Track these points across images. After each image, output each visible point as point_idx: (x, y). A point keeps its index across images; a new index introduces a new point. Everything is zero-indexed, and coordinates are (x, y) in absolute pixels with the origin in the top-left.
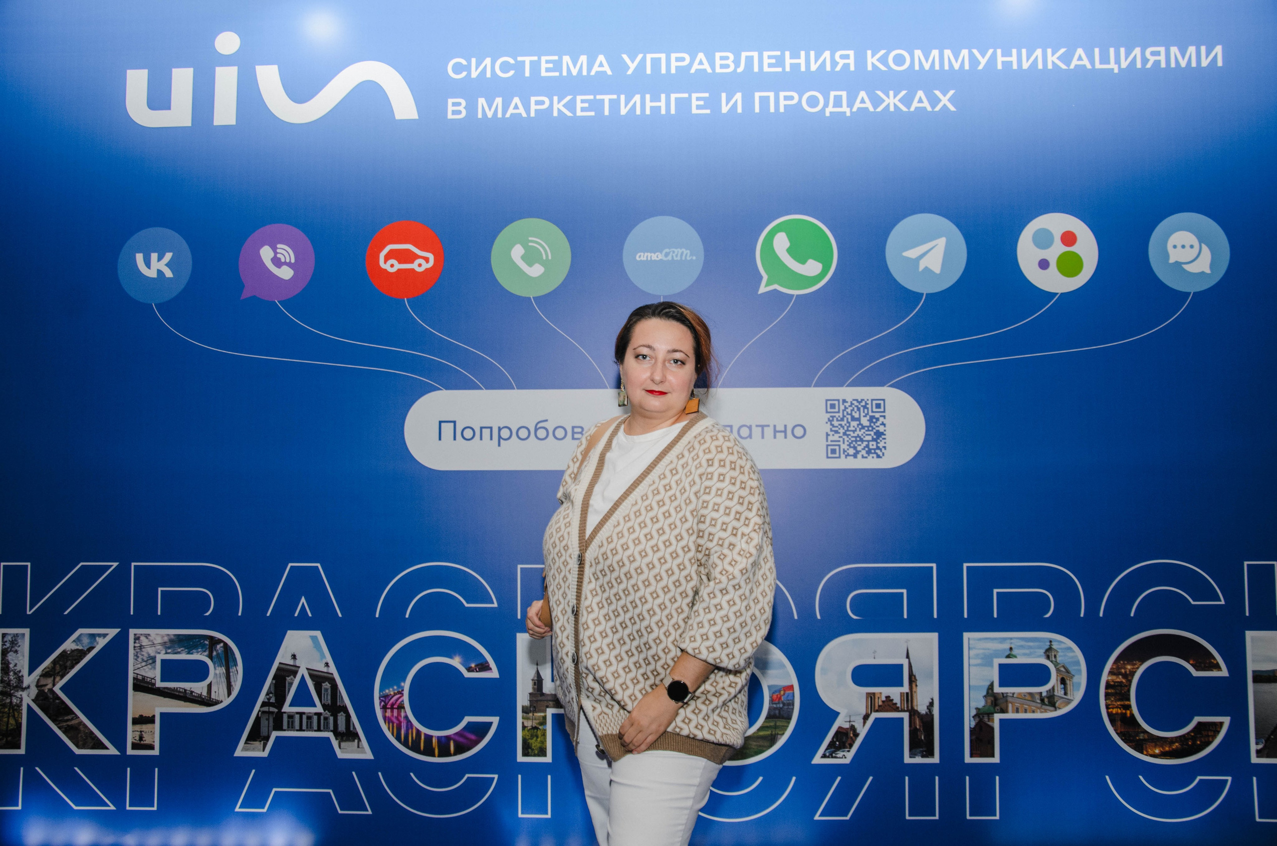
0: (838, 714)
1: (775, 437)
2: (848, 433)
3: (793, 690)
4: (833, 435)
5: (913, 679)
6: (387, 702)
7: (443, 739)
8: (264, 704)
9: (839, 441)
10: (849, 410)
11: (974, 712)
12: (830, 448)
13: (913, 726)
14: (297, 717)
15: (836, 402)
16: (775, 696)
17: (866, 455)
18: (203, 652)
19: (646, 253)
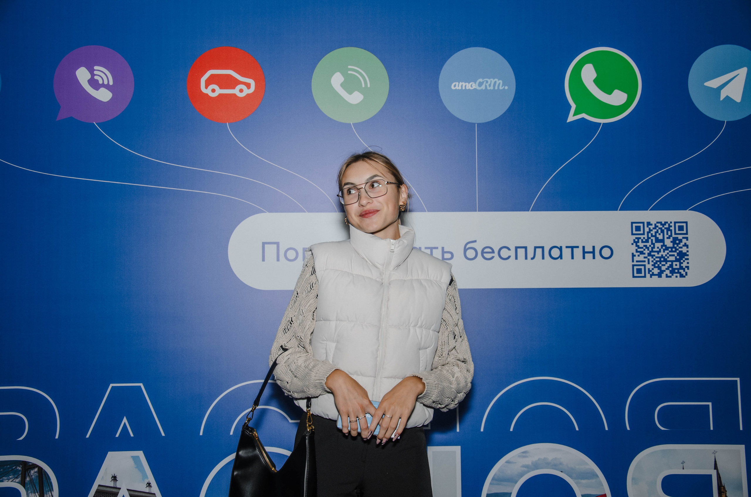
1: (584, 258)
2: (652, 254)
4: (639, 256)
5: (722, 490)
9: (645, 261)
10: (653, 232)
12: (635, 268)
15: (641, 225)
17: (669, 275)
18: (14, 479)
19: (461, 83)
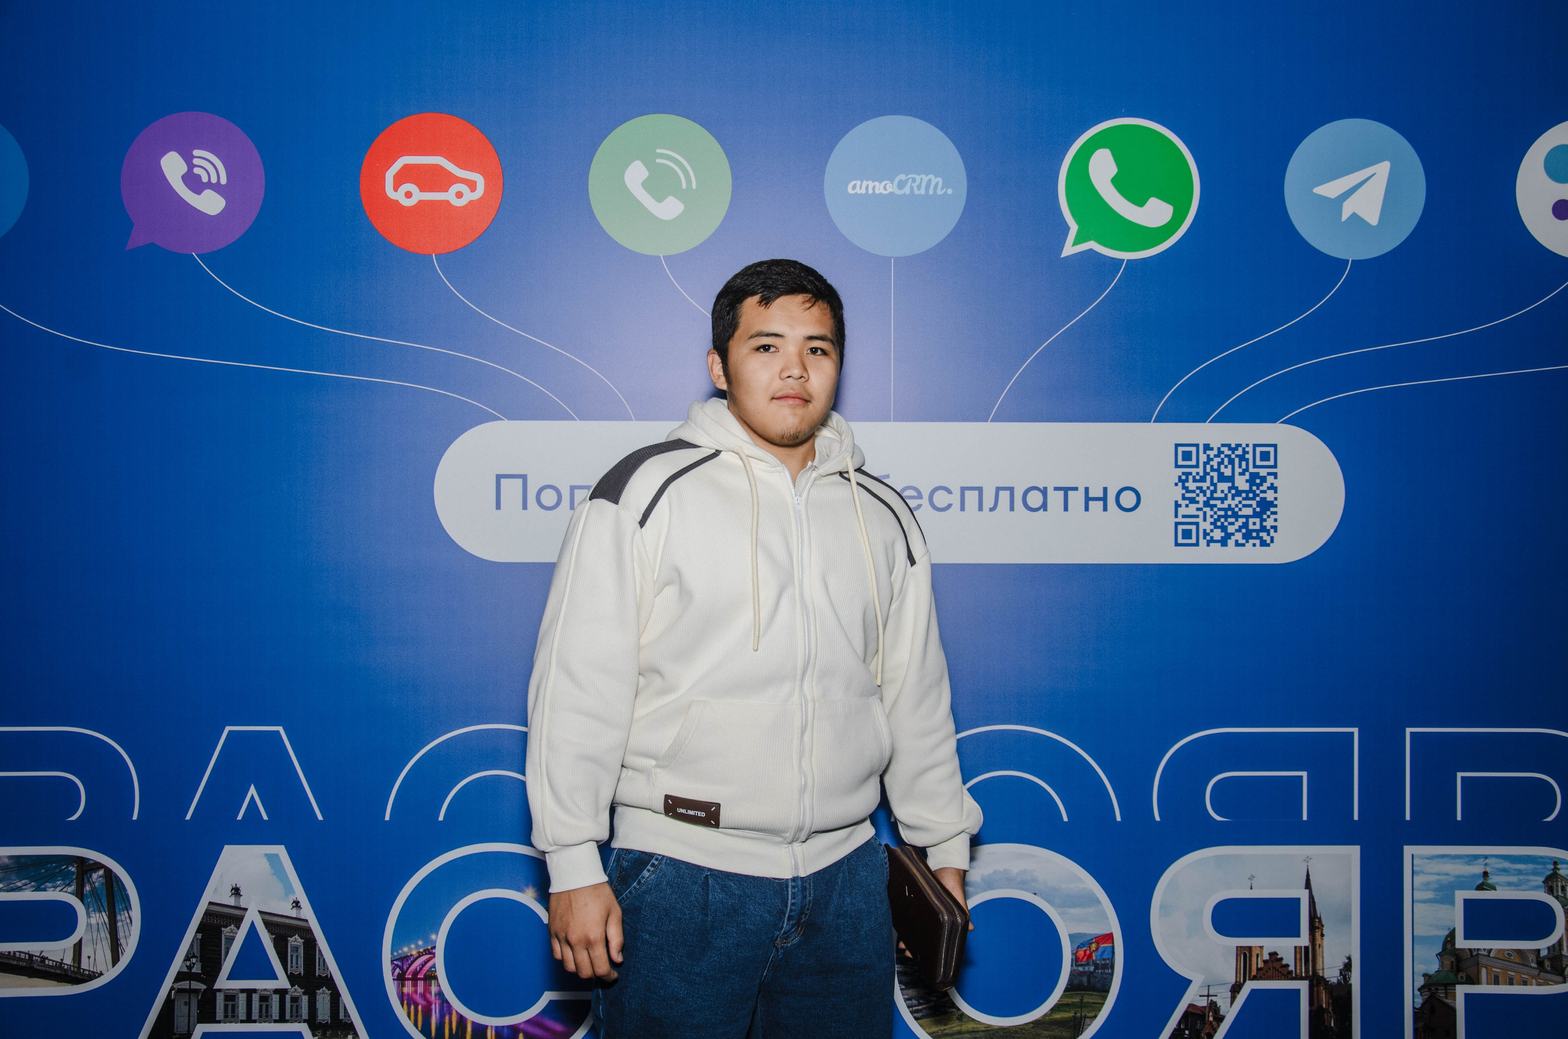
0: (1191, 981)
1: (1087, 509)
2: (1212, 502)
3: (1113, 943)
4: (1187, 506)
5: (1317, 924)
6: (405, 967)
7: (505, 1030)
8: (180, 977)
9: (1197, 516)
10: (1215, 463)
11: (1420, 982)
12: (1180, 528)
13: (1316, 1004)
14: (242, 997)
15: (1194, 449)
16: (1081, 953)
17: (1241, 541)
18: (64, 886)
19: (865, 181)
